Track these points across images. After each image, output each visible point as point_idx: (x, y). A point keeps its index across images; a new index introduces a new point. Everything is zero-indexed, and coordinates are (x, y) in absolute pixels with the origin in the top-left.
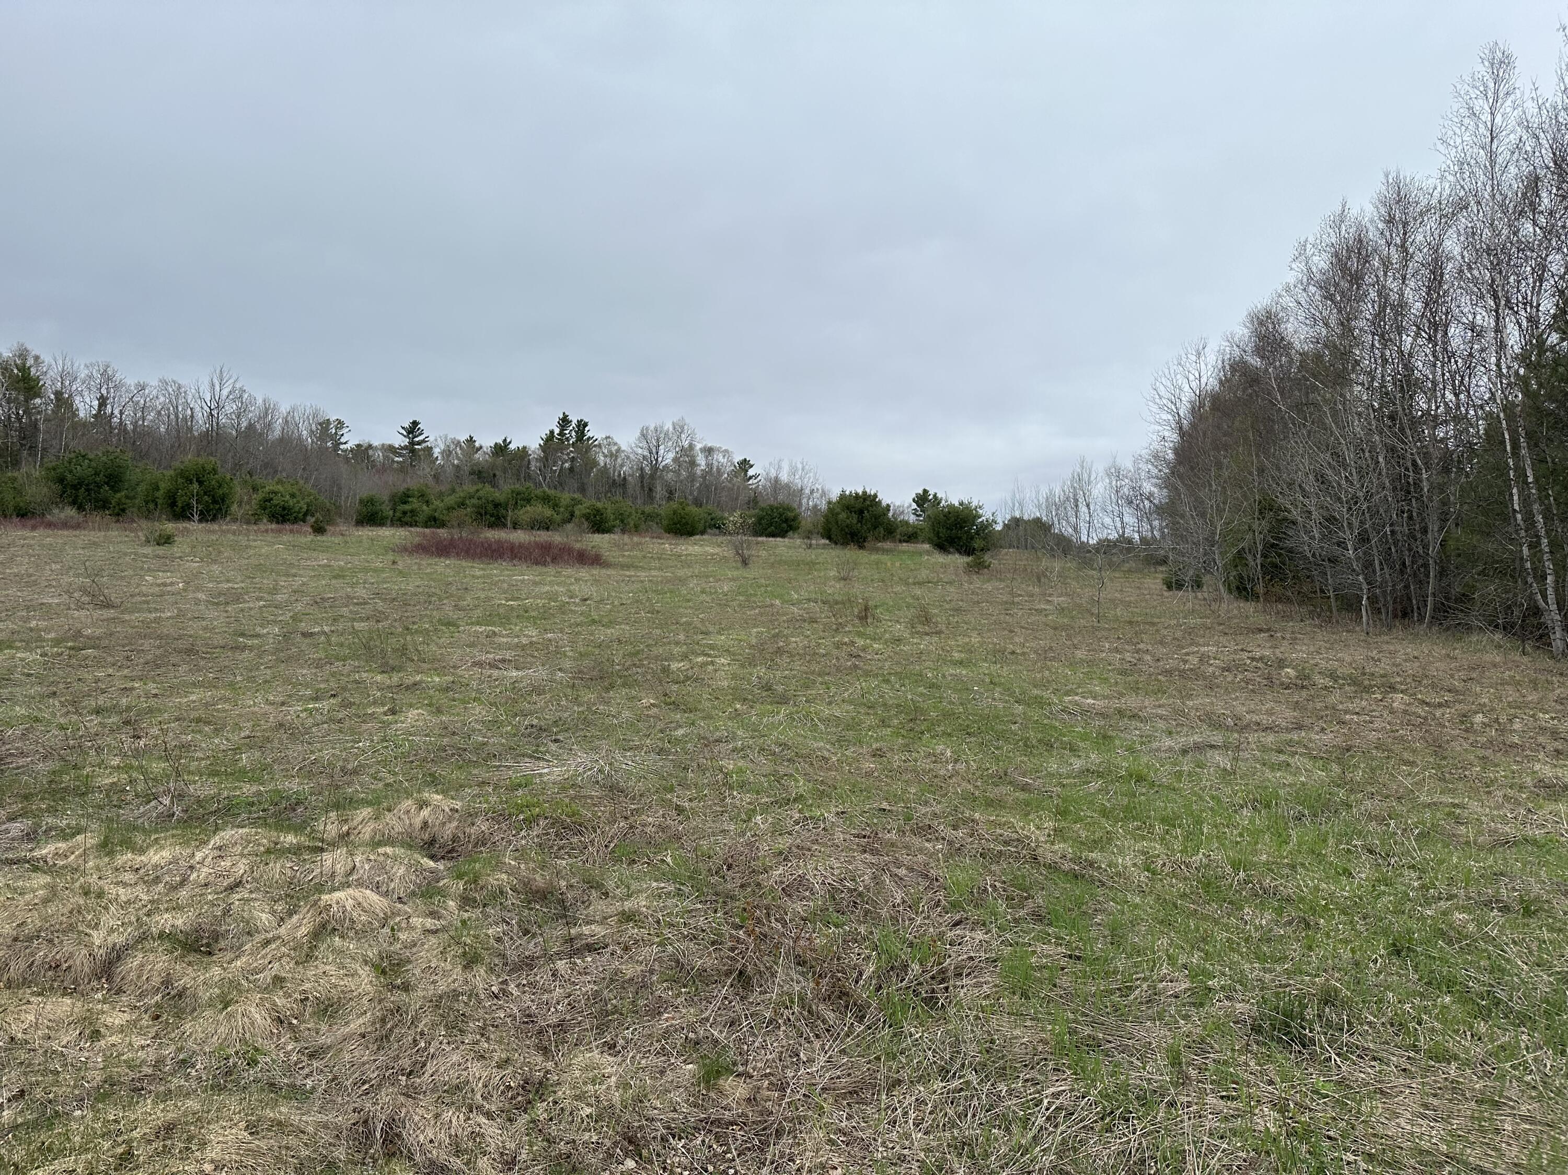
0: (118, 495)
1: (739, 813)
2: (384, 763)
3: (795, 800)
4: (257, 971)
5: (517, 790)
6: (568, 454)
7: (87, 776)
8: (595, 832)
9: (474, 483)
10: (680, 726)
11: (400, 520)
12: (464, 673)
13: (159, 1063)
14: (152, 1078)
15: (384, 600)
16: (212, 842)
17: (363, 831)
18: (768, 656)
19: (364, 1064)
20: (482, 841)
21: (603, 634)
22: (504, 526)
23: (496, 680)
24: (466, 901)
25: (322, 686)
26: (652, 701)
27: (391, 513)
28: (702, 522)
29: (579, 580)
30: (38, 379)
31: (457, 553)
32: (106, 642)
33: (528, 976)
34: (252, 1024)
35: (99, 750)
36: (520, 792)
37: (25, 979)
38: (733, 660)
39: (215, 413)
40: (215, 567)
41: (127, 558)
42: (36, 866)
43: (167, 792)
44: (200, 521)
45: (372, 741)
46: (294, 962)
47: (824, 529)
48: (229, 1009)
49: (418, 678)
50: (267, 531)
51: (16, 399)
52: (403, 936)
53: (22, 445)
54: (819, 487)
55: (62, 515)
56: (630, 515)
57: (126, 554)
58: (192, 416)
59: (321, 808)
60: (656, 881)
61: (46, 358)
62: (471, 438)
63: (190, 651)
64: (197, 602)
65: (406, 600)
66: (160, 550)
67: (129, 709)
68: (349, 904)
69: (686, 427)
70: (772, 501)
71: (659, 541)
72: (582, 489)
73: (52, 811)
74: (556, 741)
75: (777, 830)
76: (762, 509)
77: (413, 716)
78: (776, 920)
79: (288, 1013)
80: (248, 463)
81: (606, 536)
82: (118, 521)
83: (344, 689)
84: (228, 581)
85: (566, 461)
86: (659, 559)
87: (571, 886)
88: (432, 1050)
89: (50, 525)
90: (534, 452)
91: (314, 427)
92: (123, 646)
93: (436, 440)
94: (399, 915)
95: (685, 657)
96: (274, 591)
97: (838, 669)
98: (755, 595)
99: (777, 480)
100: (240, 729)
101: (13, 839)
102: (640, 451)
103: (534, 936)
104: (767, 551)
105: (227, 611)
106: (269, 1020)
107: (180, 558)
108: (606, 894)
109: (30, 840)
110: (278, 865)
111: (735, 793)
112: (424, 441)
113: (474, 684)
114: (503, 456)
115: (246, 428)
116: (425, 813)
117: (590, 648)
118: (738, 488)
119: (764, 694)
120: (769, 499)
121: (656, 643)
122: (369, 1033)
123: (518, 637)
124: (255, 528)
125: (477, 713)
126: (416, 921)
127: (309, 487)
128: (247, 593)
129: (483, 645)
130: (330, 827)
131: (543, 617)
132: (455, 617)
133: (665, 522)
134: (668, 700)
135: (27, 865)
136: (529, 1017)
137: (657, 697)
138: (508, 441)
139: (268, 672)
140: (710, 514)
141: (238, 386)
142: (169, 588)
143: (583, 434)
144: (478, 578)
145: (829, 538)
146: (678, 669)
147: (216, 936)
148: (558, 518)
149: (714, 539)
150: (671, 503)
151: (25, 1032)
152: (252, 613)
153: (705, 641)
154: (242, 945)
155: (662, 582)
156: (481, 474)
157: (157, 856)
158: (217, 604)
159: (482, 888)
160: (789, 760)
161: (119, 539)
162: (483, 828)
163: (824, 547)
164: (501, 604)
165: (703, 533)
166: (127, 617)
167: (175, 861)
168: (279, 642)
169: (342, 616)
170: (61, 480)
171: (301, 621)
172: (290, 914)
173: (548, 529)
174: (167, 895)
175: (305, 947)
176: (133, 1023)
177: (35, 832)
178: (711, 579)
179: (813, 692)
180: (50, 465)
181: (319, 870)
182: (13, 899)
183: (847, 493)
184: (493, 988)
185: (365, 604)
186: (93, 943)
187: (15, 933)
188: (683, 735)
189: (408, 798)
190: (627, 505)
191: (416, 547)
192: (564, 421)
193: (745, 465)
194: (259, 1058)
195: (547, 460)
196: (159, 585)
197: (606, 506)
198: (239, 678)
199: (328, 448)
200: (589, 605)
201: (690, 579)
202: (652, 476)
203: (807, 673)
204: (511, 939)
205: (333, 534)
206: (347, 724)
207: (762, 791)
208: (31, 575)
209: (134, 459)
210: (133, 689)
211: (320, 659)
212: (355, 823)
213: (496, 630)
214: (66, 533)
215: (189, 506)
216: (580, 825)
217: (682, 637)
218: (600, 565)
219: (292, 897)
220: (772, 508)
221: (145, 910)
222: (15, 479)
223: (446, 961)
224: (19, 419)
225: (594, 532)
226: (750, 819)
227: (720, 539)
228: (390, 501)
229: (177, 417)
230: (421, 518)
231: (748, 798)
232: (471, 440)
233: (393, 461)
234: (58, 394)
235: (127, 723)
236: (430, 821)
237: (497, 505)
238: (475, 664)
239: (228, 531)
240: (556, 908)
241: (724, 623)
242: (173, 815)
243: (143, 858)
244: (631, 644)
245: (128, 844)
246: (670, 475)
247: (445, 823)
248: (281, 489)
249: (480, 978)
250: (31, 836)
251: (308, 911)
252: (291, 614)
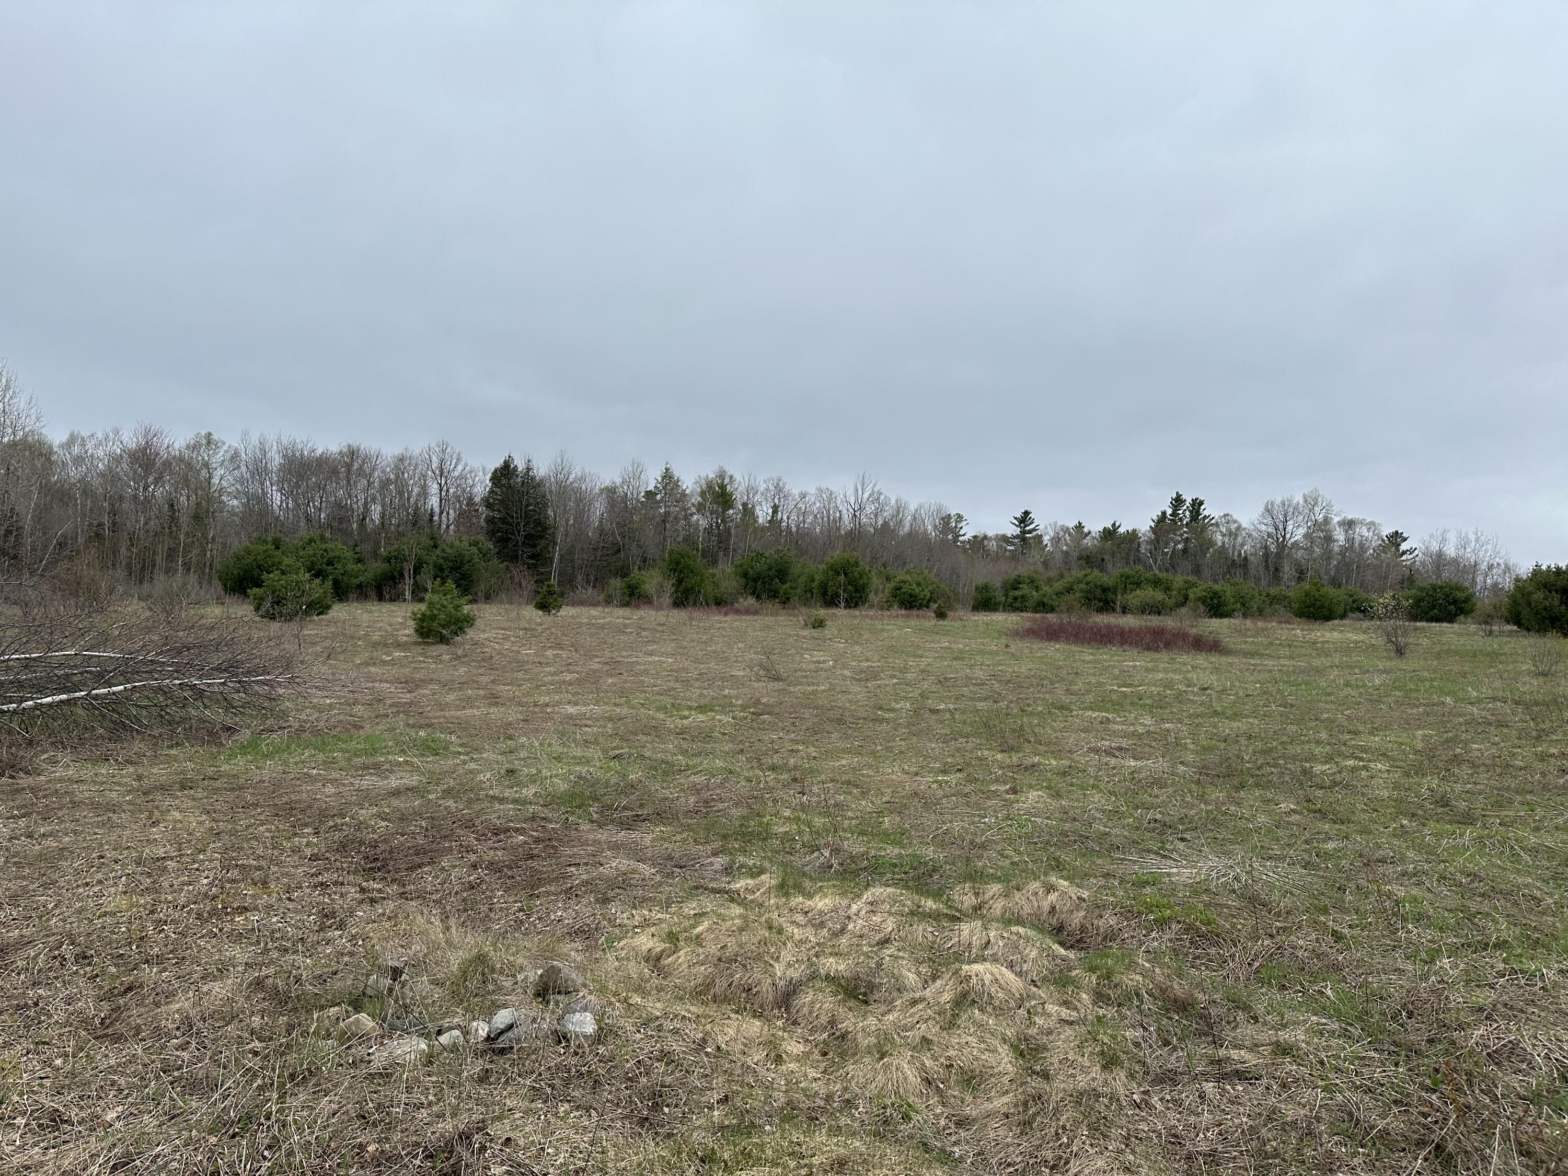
0: (785, 586)
1: (1418, 951)
2: (1010, 841)
3: (1497, 946)
4: (905, 1029)
5: (1144, 887)
6: (1181, 535)
7: (768, 824)
8: (1235, 946)
9: (1081, 568)
10: (1330, 838)
11: (1011, 605)
12: (1081, 759)
13: (829, 1098)
14: (824, 1110)
15: (1000, 682)
16: (865, 897)
17: (994, 906)
18: (1441, 765)
19: (1008, 1146)
20: (1110, 936)
21: (1227, 728)
22: (1114, 610)
23: (1114, 768)
24: (1100, 997)
25: (949, 760)
26: (1292, 807)
27: (1003, 598)
28: (1342, 605)
29: (1196, 667)
30: (731, 495)
31: (1066, 638)
32: (776, 710)
33: (1171, 1091)
34: (906, 1079)
35: (775, 801)
36: (1148, 890)
37: (726, 996)
38: (1394, 767)
39: (857, 514)
40: (857, 648)
41: (791, 639)
42: (733, 897)
43: (827, 845)
44: (845, 607)
45: (997, 818)
46: (938, 1026)
47: (1510, 612)
48: (885, 1060)
49: (1036, 759)
50: (897, 616)
51: (717, 510)
52: (1039, 1021)
53: (720, 547)
54: (1501, 562)
55: (746, 604)
56: (1253, 597)
57: (790, 636)
58: (840, 518)
59: (955, 878)
60: (1316, 1014)
61: (738, 477)
62: (1080, 524)
63: (840, 721)
64: (845, 678)
65: (1020, 682)
66: (816, 633)
67: (795, 768)
68: (987, 978)
69: (1320, 500)
70: (1433, 580)
71: (1288, 626)
72: (1197, 571)
73: (743, 851)
74: (1182, 840)
75: (1472, 980)
76: (1421, 589)
77: (1033, 797)
78: (1482, 1091)
79: (935, 1076)
80: (882, 556)
81: (1225, 621)
82: (784, 608)
83: (969, 764)
84: (867, 660)
85: (1179, 542)
86: (1290, 646)
87: (1214, 1002)
88: (1075, 1149)
89: (737, 612)
90: (1144, 535)
91: (937, 523)
92: (790, 714)
93: (1046, 528)
94: (1034, 998)
95: (1329, 759)
96: (904, 670)
97: (1545, 788)
98: (1418, 691)
99: (1440, 554)
100: (882, 794)
101: (716, 872)
102: (1264, 528)
103: (1175, 1049)
104: (1430, 638)
105: (867, 687)
106: (919, 1079)
107: (830, 639)
108: (1256, 1019)
109: (728, 874)
110: (921, 928)
111: (1410, 926)
112: (1034, 530)
113: (1091, 771)
114: (1112, 540)
115: (882, 525)
116: (1053, 897)
117: (1214, 742)
118: (1388, 566)
119: (1440, 810)
120: (1430, 577)
121: (1292, 740)
122: (1012, 1114)
123: (1133, 724)
124: (888, 613)
125: (1096, 800)
126: (1052, 1008)
127: (932, 576)
128: (883, 671)
129: (1098, 731)
130: (965, 898)
131: (1158, 705)
132: (1068, 701)
133: (1295, 606)
134: (1313, 807)
135: (726, 896)
136: (1176, 1139)
137: (1298, 803)
138: (1117, 525)
139: (903, 743)
140: (1351, 596)
141: (876, 490)
142: (822, 665)
143: (1198, 513)
144: (1088, 663)
145: (1518, 623)
146: (1323, 772)
147: (872, 987)
148: (1170, 602)
149: (1358, 624)
150: (1303, 584)
151: (727, 1043)
152: (888, 689)
153: (1353, 742)
154: (893, 1000)
155: (1294, 672)
156: (1089, 559)
157: (822, 903)
158: (859, 680)
159: (1115, 986)
160: (1482, 895)
161: (785, 623)
162: (1112, 923)
163: (1511, 634)
164: (1114, 690)
165: (1343, 617)
166: (792, 689)
167: (835, 910)
168: (911, 717)
169: (963, 696)
170: (745, 575)
171: (928, 698)
172: (934, 978)
173: (1159, 613)
174: (830, 940)
175: (948, 1014)
176: (807, 1055)
177: (731, 867)
178: (1356, 670)
179: (1511, 813)
180: (738, 563)
181: (957, 939)
182: (718, 924)
183: (1544, 567)
184: (1135, 1097)
185: (983, 684)
186: (775, 974)
187: (719, 954)
188: (1335, 849)
189: (1035, 880)
190: (1248, 587)
191: (1027, 631)
192: (1178, 501)
193: (1396, 538)
194: (912, 1114)
195: (1158, 542)
196: (814, 663)
197: (1225, 588)
198: (879, 748)
199: (948, 540)
200: (1210, 695)
201: (1330, 669)
202: (1279, 555)
203: (1499, 790)
204: (1151, 1047)
205: (953, 619)
206: (973, 799)
207: (1448, 928)
208: (724, 652)
209: (796, 556)
210: (798, 751)
211: (946, 735)
212: (987, 897)
213: (1110, 716)
214: (748, 618)
215: (837, 595)
216: (1217, 936)
217: (1324, 736)
218: (1220, 651)
219: (934, 962)
220: (1434, 588)
221: (812, 952)
222: (714, 575)
223: (1083, 1056)
224: (718, 526)
225: (1211, 617)
226: (1432, 961)
227: (1366, 624)
228: (1002, 588)
229: (829, 518)
230: (1031, 603)
231: (1429, 934)
232: (1080, 526)
233: (1006, 550)
234: (745, 505)
235: (795, 780)
236: (1058, 907)
237: (1105, 590)
238: (1091, 750)
239: (867, 616)
240: (1197, 1023)
241: (1378, 722)
242: (832, 866)
243: (810, 903)
244: (1262, 740)
245: (799, 889)
246: (1300, 553)
247: (1073, 911)
248: (909, 578)
249: (1119, 1082)
250: (728, 870)
251: (950, 979)
252: (920, 691)
